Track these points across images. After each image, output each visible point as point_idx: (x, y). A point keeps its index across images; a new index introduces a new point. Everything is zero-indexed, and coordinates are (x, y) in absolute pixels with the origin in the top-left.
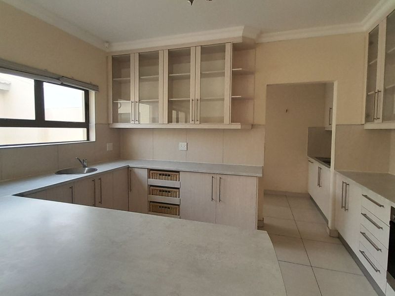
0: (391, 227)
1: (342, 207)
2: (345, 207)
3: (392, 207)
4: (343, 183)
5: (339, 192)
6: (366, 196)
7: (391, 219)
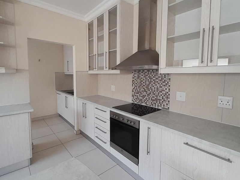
0: (110, 120)
1: (83, 116)
2: (85, 116)
3: (110, 111)
4: (83, 103)
5: (80, 109)
6: (97, 108)
7: (110, 116)
